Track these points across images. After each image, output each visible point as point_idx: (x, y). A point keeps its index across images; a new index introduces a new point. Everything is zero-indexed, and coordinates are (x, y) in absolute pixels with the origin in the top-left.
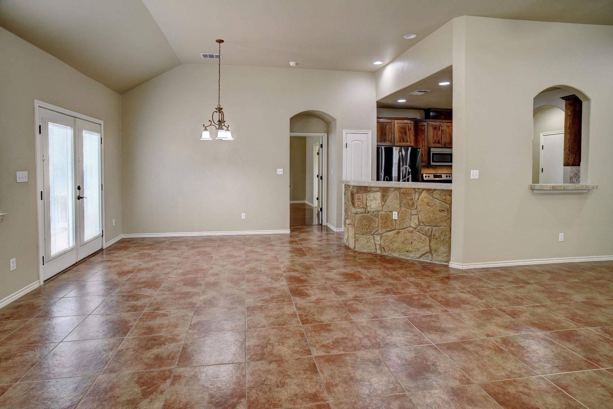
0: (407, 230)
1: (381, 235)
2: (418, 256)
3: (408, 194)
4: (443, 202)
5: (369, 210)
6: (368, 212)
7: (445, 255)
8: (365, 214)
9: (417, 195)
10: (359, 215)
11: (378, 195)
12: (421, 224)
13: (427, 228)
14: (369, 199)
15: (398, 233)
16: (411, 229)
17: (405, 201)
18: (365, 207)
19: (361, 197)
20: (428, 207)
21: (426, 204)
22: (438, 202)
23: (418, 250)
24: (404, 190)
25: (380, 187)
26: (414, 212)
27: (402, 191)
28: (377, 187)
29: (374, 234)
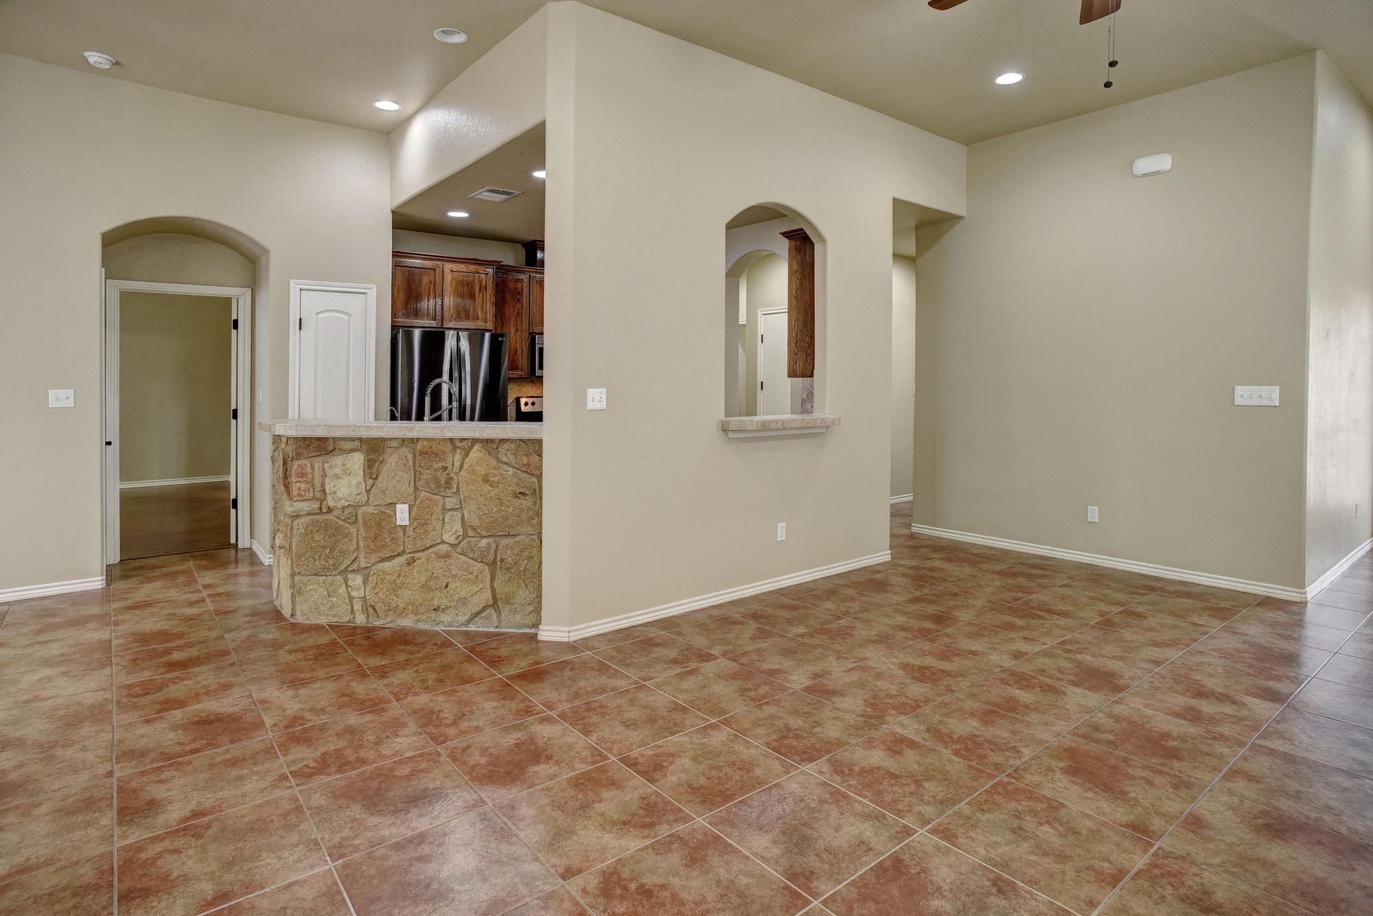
0: (435, 553)
1: (368, 571)
2: (464, 619)
3: (437, 455)
4: (523, 472)
5: (331, 503)
6: (330, 510)
7: (531, 608)
8: (319, 517)
9: (458, 457)
10: (303, 520)
11: (357, 461)
12: (470, 533)
13: (484, 542)
14: (330, 473)
15: (411, 562)
16: (444, 548)
17: (426, 475)
18: (318, 495)
19: (309, 469)
20: (487, 488)
21: (480, 479)
22: (511, 471)
23: (464, 602)
24: (425, 443)
25: (360, 439)
26: (451, 502)
27: (419, 446)
28: (352, 440)
29: (346, 570)
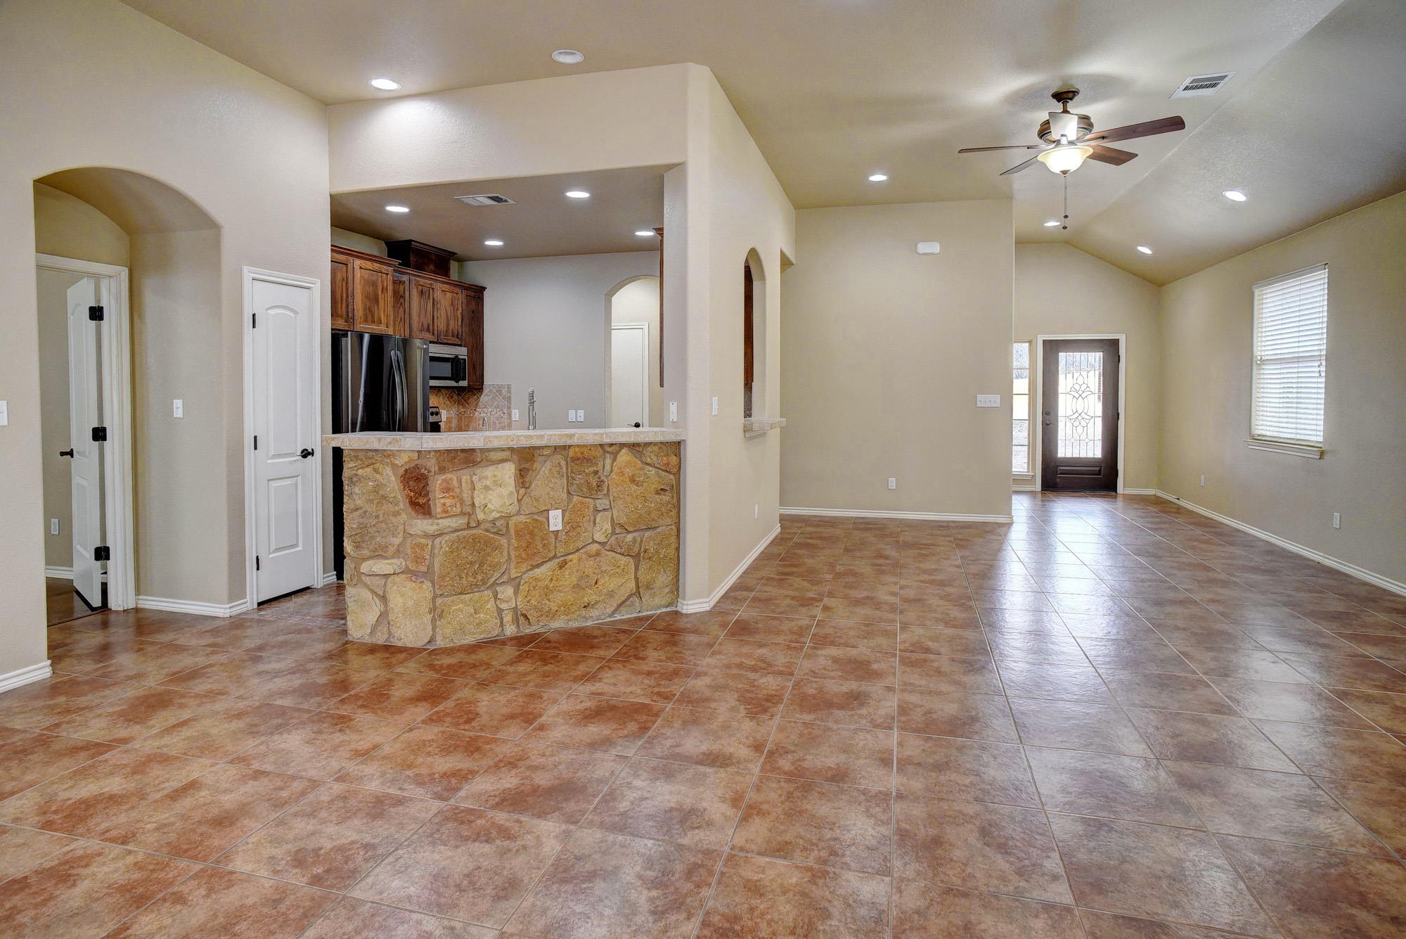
0: (586, 553)
1: (517, 581)
2: (609, 610)
3: (588, 460)
4: (663, 470)
5: (481, 516)
6: (479, 523)
7: (667, 590)
8: (465, 533)
9: (608, 461)
10: (447, 537)
11: (508, 471)
12: (618, 530)
13: (630, 537)
14: (478, 486)
15: (562, 566)
16: (595, 547)
17: (579, 479)
18: (468, 509)
19: (455, 483)
20: (634, 487)
21: (628, 480)
22: (653, 471)
23: (611, 594)
24: (577, 449)
25: (511, 449)
26: (602, 503)
27: (571, 453)
28: (503, 450)
29: (495, 583)
